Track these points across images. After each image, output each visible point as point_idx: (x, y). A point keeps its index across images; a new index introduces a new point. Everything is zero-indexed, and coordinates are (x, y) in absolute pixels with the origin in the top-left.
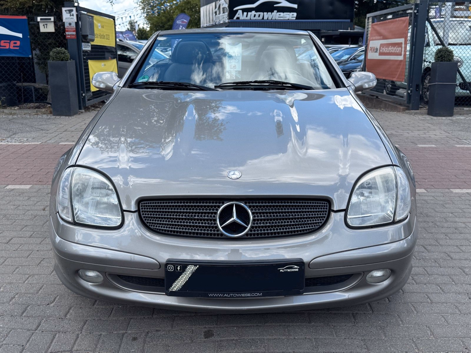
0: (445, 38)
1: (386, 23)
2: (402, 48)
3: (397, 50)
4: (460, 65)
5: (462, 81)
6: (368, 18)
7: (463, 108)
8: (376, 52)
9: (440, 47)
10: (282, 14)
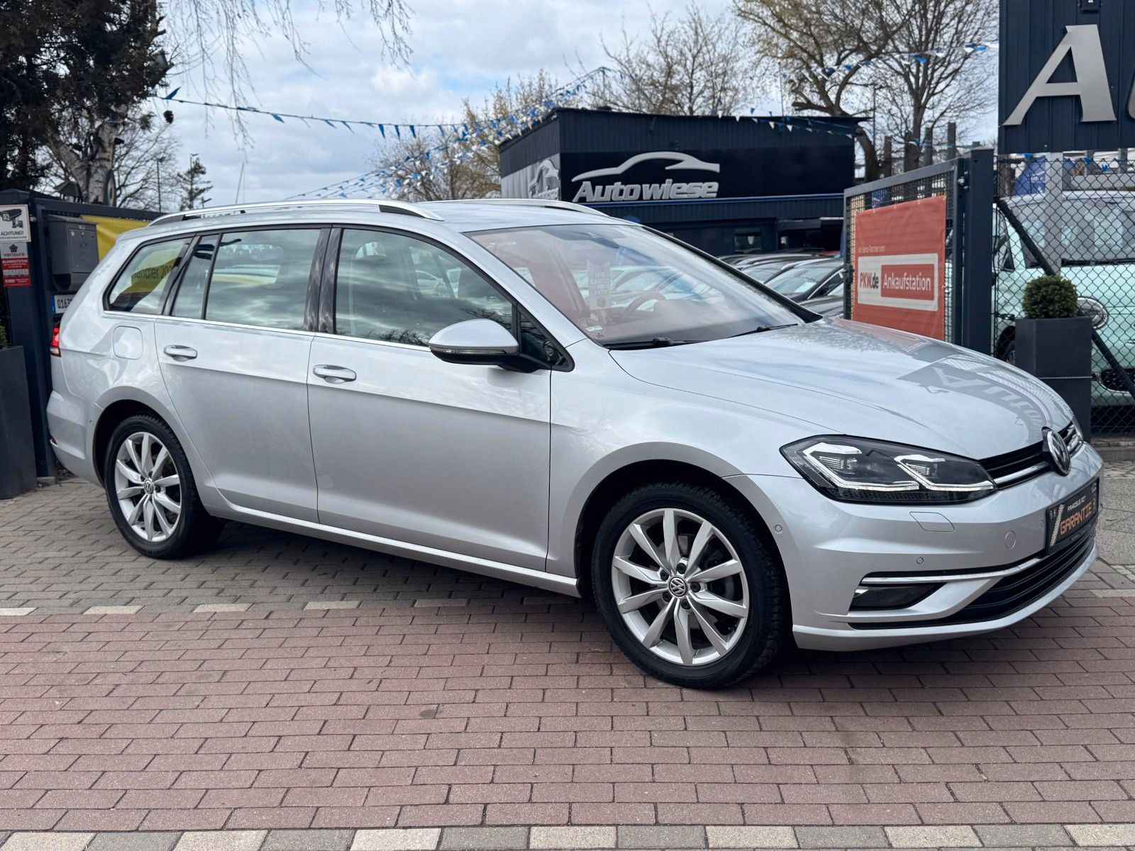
0: (1050, 250)
1: (892, 210)
2: (932, 279)
3: (921, 284)
4: (1100, 322)
5: (1109, 367)
6: (849, 199)
7: (1116, 441)
8: (875, 286)
9: (1039, 273)
10: (685, 187)
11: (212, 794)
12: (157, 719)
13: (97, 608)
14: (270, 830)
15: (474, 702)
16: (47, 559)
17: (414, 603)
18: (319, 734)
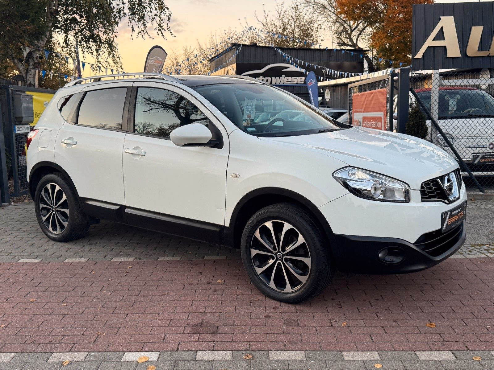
2: (382, 122)
3: (377, 125)
6: (350, 88)
8: (360, 125)
10: (290, 78)
11: (66, 337)
12: (45, 306)
13: (22, 260)
14: (89, 352)
15: (179, 300)
16: (3, 238)
17: (158, 258)
18: (113, 313)
